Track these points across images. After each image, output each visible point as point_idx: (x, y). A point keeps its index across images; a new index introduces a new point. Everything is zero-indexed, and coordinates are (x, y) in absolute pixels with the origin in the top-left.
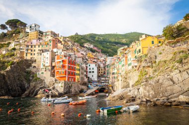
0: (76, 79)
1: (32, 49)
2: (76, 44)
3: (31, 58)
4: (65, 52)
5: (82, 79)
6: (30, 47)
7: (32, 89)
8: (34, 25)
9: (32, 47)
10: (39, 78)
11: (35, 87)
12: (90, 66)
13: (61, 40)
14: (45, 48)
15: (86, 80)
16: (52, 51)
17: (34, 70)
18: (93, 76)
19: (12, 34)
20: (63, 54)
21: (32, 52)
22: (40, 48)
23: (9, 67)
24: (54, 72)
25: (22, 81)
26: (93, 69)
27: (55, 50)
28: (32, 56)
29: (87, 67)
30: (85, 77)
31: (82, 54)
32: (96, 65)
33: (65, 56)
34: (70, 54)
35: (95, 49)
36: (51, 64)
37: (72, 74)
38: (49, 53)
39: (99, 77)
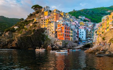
0: (71, 39)
1: (45, 21)
2: (73, 17)
3: (45, 27)
4: (64, 22)
5: (75, 39)
6: (43, 20)
7: (45, 45)
8: (46, 7)
9: (44, 20)
10: (49, 39)
11: (46, 44)
12: (80, 30)
13: (62, 15)
14: (52, 20)
15: (77, 39)
16: (56, 22)
17: (46, 34)
18: (83, 37)
19: (35, 14)
20: (62, 23)
21: (45, 24)
22: (49, 21)
23: (33, 33)
24: (57, 35)
25: (40, 40)
26: (83, 32)
27: (57, 21)
28: (45, 26)
29: (78, 31)
30: (77, 38)
31: (75, 23)
32: (85, 30)
33: (63, 25)
34: (67, 23)
35: (87, 19)
36: (55, 30)
37: (67, 36)
38: (53, 23)
39: (87, 37)
